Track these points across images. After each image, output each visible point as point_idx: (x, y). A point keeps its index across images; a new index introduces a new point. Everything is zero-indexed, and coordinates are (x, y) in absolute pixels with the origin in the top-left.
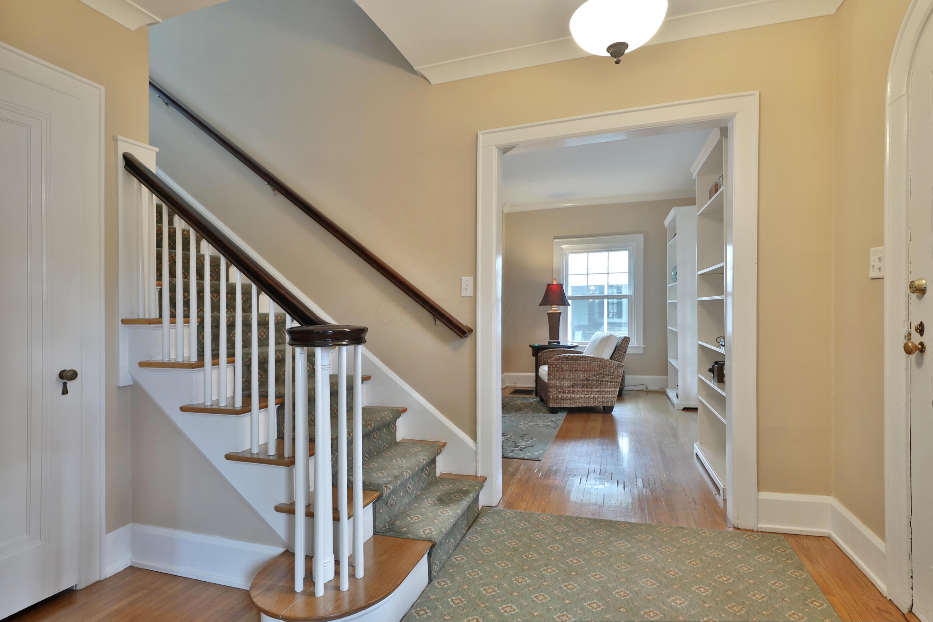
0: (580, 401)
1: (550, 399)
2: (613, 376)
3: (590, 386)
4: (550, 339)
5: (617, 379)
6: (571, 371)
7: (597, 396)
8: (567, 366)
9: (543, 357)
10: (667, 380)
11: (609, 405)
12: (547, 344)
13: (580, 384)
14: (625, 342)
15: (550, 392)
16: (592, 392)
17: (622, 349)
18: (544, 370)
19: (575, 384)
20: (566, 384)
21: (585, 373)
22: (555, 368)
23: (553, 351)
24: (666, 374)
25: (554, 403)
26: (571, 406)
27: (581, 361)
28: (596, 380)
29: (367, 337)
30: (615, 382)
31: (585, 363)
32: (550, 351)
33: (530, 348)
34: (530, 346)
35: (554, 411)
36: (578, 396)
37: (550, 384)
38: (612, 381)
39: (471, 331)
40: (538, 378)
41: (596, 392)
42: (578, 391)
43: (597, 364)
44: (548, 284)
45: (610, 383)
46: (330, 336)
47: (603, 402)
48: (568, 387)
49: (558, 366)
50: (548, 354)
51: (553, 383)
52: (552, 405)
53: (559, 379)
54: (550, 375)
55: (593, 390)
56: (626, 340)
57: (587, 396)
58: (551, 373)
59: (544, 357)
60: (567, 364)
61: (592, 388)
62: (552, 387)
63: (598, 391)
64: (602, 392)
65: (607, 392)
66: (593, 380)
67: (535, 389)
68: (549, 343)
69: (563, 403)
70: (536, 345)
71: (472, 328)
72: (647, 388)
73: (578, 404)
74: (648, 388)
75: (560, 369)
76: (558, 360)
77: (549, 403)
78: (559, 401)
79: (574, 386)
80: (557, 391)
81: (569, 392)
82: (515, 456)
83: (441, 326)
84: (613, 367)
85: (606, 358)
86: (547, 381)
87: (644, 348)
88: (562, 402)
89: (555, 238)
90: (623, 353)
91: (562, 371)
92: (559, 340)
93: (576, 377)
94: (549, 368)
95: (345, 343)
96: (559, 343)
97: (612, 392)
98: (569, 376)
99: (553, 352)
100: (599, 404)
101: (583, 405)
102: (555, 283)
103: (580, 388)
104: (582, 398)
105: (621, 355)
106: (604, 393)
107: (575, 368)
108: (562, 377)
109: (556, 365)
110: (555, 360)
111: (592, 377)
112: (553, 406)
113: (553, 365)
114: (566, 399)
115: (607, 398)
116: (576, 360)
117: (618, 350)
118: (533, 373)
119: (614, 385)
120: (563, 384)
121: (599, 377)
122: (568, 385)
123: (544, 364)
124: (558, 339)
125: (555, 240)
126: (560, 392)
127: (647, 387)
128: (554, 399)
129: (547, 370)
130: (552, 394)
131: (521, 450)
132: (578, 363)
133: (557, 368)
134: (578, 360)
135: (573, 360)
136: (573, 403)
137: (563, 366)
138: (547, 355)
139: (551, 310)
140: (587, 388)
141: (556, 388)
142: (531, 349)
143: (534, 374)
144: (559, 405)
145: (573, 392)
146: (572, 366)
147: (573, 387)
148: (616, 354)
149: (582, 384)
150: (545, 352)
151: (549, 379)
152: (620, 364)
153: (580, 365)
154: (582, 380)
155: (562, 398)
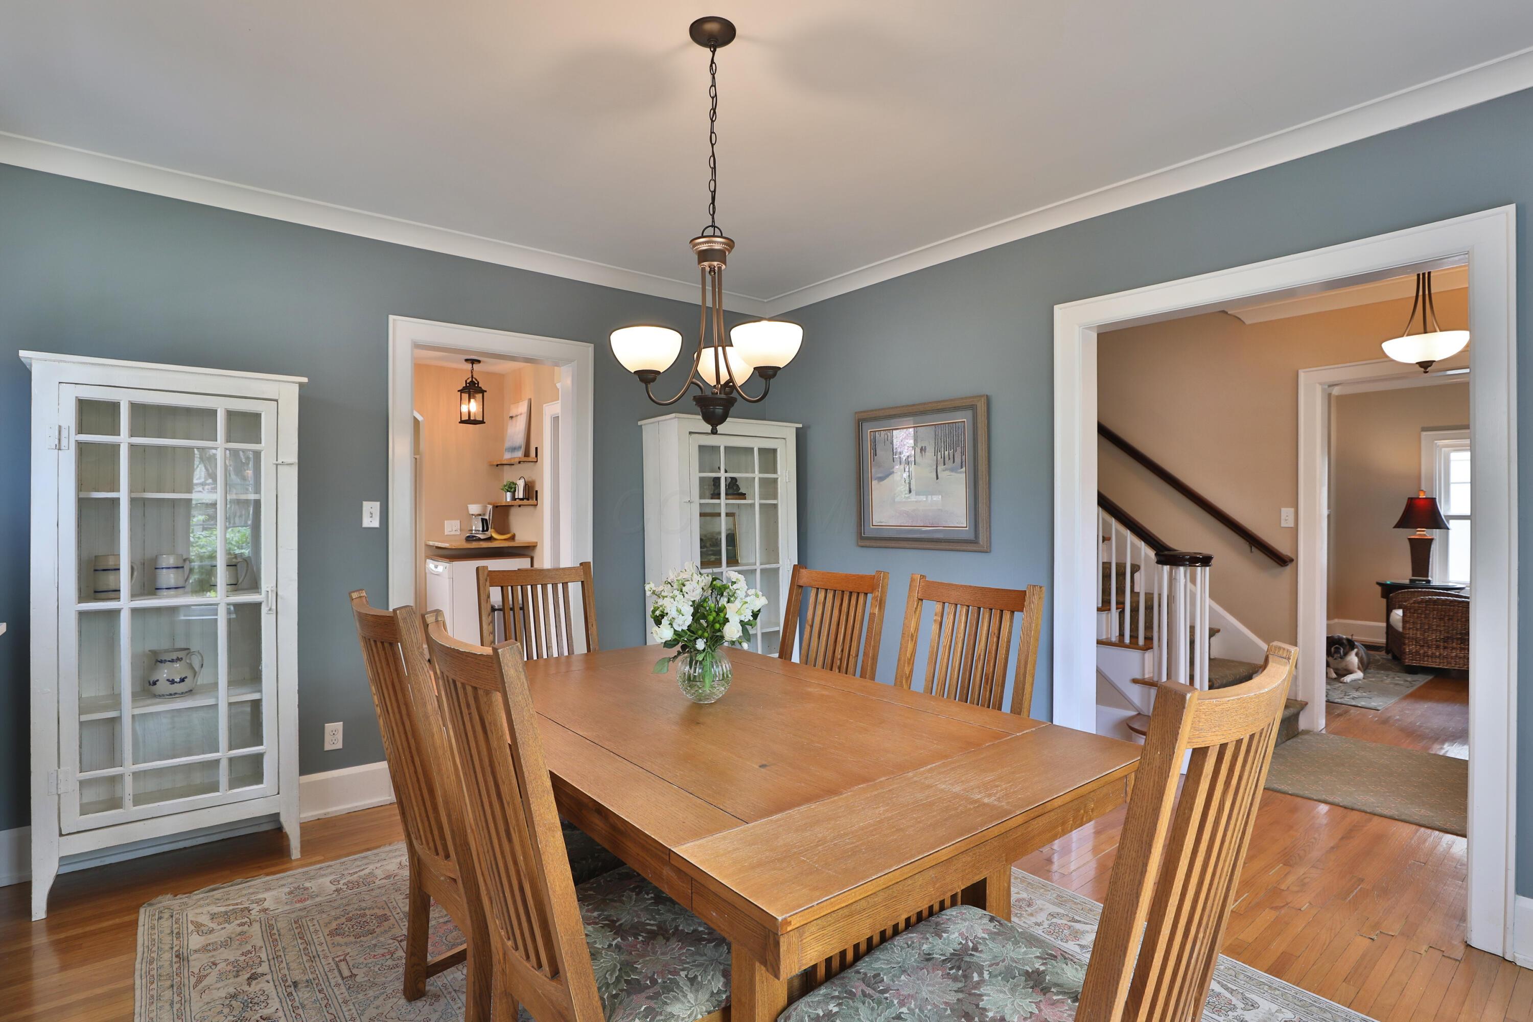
0: (1455, 662)
1: (1405, 653)
4: (1413, 576)
6: (1441, 619)
8: (1435, 612)
9: (1397, 600)
12: (1407, 582)
13: (1458, 639)
15: (1405, 644)
18: (1398, 613)
19: (1448, 638)
20: (1433, 636)
22: (1414, 613)
23: (1415, 591)
25: (1412, 660)
26: (1440, 667)
27: (1459, 607)
29: (1213, 562)
32: (1411, 591)
33: (1378, 586)
34: (1378, 584)
35: (1412, 670)
36: (1454, 654)
37: (1406, 634)
39: (1292, 560)
40: (1389, 627)
42: (1453, 648)
44: (1409, 498)
46: (1187, 560)
48: (1436, 641)
49: (1420, 611)
50: (1406, 596)
51: (1411, 633)
52: (1409, 662)
53: (1421, 628)
54: (1406, 622)
58: (1408, 619)
59: (1400, 599)
60: (1434, 610)
62: (1409, 638)
67: (1385, 645)
68: (1411, 580)
69: (1427, 661)
70: (1388, 582)
71: (1293, 557)
73: (1453, 665)
75: (1423, 616)
76: (1419, 603)
77: (1405, 659)
78: (1420, 658)
79: (1446, 640)
80: (1417, 644)
81: (1437, 647)
82: (1344, 702)
83: (1258, 554)
86: (1401, 630)
88: (1426, 659)
89: (1425, 429)
91: (1426, 618)
92: (1430, 578)
93: (1451, 629)
94: (1403, 612)
95: (1197, 565)
96: (1428, 581)
99: (1415, 593)
101: (1461, 667)
102: (1422, 496)
103: (1457, 644)
104: (1460, 658)
107: (1449, 616)
108: (1426, 627)
109: (1415, 610)
110: (1414, 603)
112: (1410, 664)
113: (1410, 609)
114: (1430, 656)
116: (1448, 606)
118: (1383, 622)
120: (1428, 636)
122: (1436, 638)
123: (1399, 608)
124: (1428, 577)
125: (1424, 433)
126: (1423, 646)
128: (1412, 654)
129: (1401, 615)
130: (1410, 648)
131: (1353, 699)
132: (1454, 610)
133: (1418, 614)
134: (1454, 606)
135: (1446, 605)
136: (1444, 663)
137: (1428, 612)
138: (1404, 598)
139: (1415, 534)
141: (1416, 640)
142: (1379, 589)
143: (1384, 625)
144: (1419, 663)
146: (1443, 613)
147: (1444, 642)
149: (1461, 638)
150: (1402, 593)
151: (1404, 628)
153: (1457, 613)
154: (1461, 634)
155: (1425, 655)
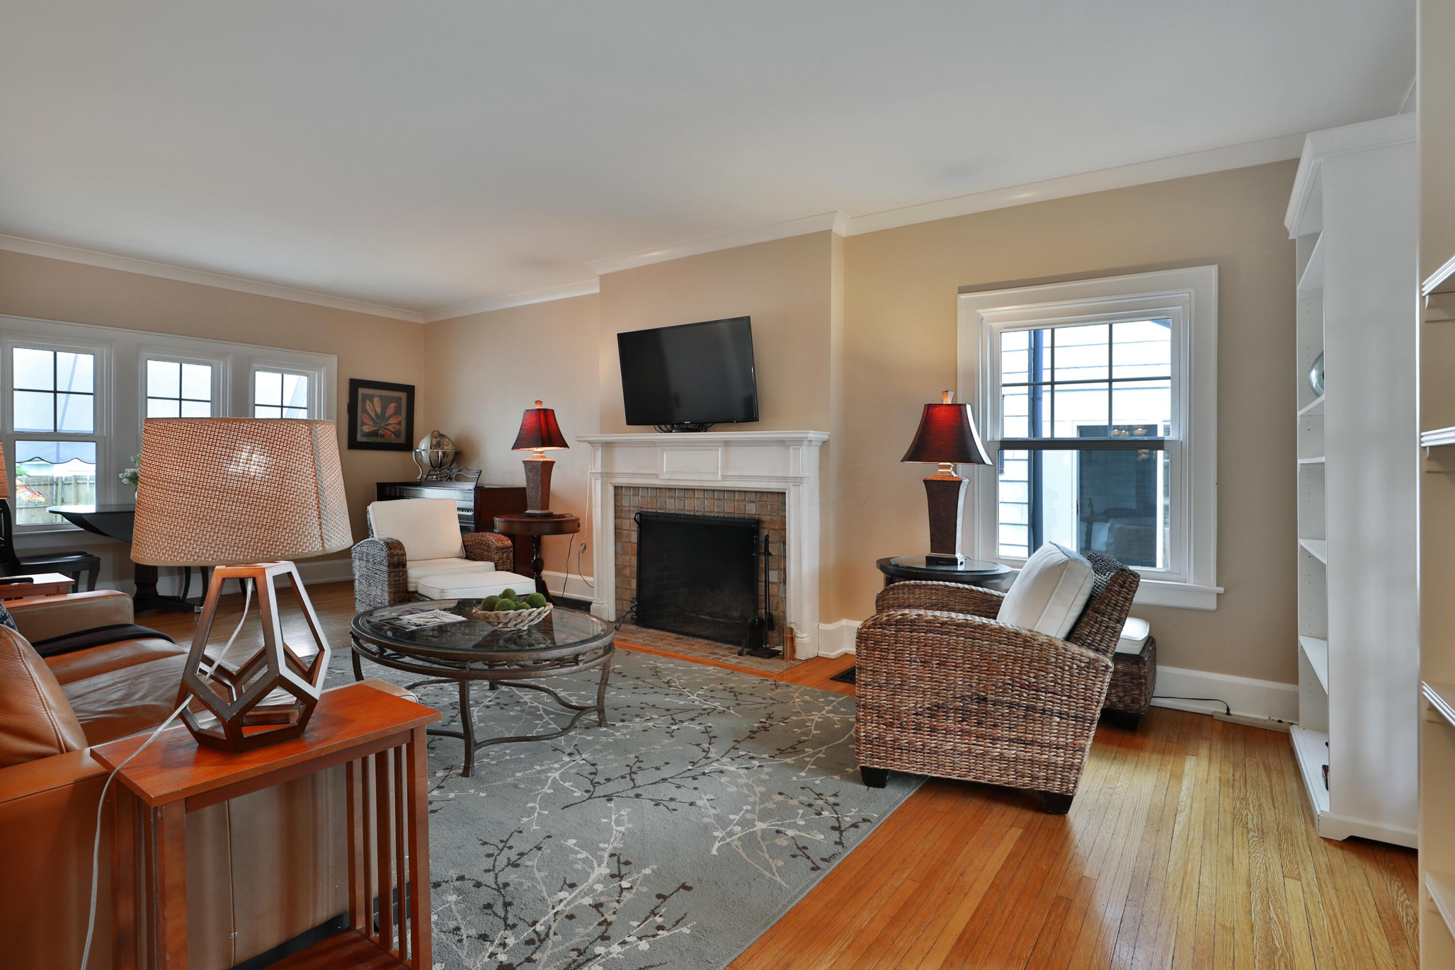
0: (954, 762)
1: (860, 739)
2: (1069, 697)
3: (990, 721)
5: (1086, 708)
6: (924, 663)
7: (1011, 753)
8: (914, 648)
10: (1296, 695)
11: (1056, 791)
12: (922, 563)
13: (956, 709)
14: (1122, 587)
16: (995, 740)
17: (1109, 609)
19: (938, 706)
20: (909, 703)
21: (971, 678)
22: (874, 649)
23: (916, 586)
24: (1294, 679)
25: (873, 755)
26: (925, 774)
27: (958, 635)
28: (1011, 705)
30: (1076, 717)
31: (973, 646)
32: (907, 585)
33: (879, 569)
34: (879, 565)
35: (872, 778)
36: (949, 746)
37: (860, 697)
38: (1067, 714)
41: (1010, 740)
42: (948, 732)
43: (1016, 652)
44: (927, 408)
45: (1061, 718)
47: (1034, 778)
48: (917, 714)
49: (884, 645)
50: (901, 595)
51: (868, 695)
52: (866, 761)
53: (887, 683)
55: (999, 732)
56: (1124, 582)
57: (979, 750)
60: (911, 643)
61: (995, 726)
62: (864, 707)
63: (1018, 740)
64: (1033, 743)
65: (1050, 745)
66: (1002, 703)
68: (930, 560)
69: (900, 759)
70: (893, 564)
72: (1228, 713)
73: (949, 770)
74: (1231, 712)
75: (891, 656)
76: (884, 625)
77: (859, 752)
78: (886, 751)
79: (935, 711)
80: (881, 721)
81: (918, 728)
84: (1071, 668)
85: (1053, 634)
87: (1218, 595)
88: (897, 755)
89: (963, 290)
90: (1112, 624)
91: (895, 660)
93: (944, 686)
96: (954, 562)
97: (1065, 747)
98: (920, 679)
99: (917, 591)
100: (1020, 781)
101: (965, 776)
102: (946, 401)
103: (955, 723)
104: (962, 754)
105: (1107, 627)
106: (1036, 749)
107: (939, 656)
108: (898, 681)
109: (876, 643)
110: (874, 626)
111: (996, 694)
112: (868, 765)
113: (867, 639)
114: (911, 748)
115: (1048, 765)
116: (942, 633)
117: (1097, 611)
119: (1075, 727)
120: (901, 701)
121: (1020, 696)
122: (915, 707)
125: (963, 296)
126: (891, 725)
127: (1228, 709)
128: (871, 743)
130: (866, 728)
132: (949, 644)
133: (881, 651)
134: (948, 634)
135: (933, 632)
136: (930, 764)
137: (899, 646)
138: (898, 598)
139: (935, 473)
140: (979, 723)
141: (879, 710)
144: (885, 764)
145: (933, 730)
146: (928, 650)
147: (932, 716)
148: (1087, 624)
149: (964, 709)
150: (894, 588)
152: (1097, 661)
153: (955, 649)
154: (963, 698)
155: (896, 745)
